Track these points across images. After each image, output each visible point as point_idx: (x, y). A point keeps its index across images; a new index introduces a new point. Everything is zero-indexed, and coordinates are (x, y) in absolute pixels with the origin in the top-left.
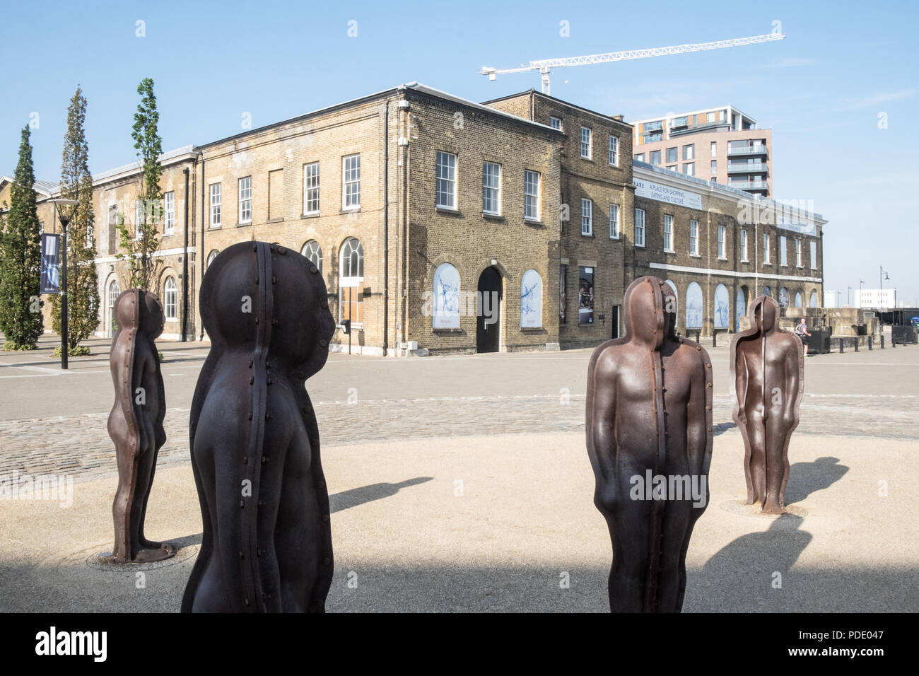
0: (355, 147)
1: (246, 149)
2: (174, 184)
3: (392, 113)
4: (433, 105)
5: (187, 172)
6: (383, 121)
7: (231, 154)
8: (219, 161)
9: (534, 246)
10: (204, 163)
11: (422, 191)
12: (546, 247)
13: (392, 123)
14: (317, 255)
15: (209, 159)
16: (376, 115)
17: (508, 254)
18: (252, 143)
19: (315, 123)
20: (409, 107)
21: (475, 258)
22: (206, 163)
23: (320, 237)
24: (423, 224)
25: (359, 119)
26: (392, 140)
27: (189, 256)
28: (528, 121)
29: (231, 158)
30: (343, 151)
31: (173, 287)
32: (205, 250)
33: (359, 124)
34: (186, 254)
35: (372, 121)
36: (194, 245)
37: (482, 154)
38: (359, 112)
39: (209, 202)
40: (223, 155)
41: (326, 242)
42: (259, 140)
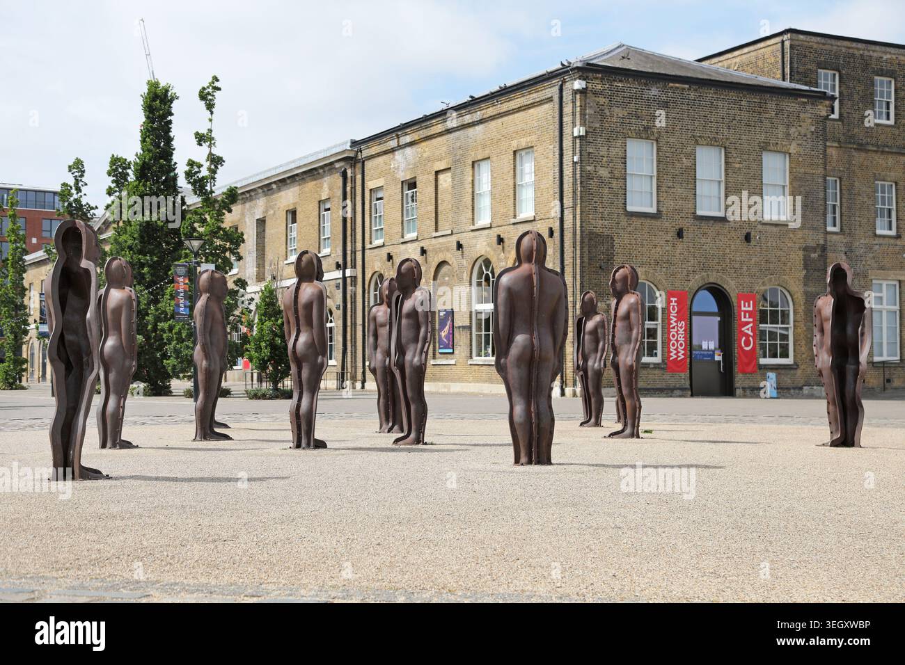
0: (529, 139)
1: (411, 144)
2: (330, 190)
3: (567, 96)
4: (620, 81)
5: (344, 175)
6: (557, 106)
7: (392, 151)
8: (381, 160)
9: (778, 253)
10: (363, 162)
11: (606, 191)
12: (801, 253)
13: (568, 109)
14: (490, 274)
15: (370, 158)
16: (550, 100)
17: (736, 266)
18: (415, 136)
19: (485, 111)
20: (587, 88)
21: (685, 273)
22: (366, 162)
23: (492, 253)
24: (607, 232)
25: (532, 105)
26: (567, 130)
27: (349, 281)
28: (779, 83)
29: (394, 155)
30: (515, 145)
31: (331, 322)
32: (366, 273)
33: (532, 111)
34: (344, 278)
35: (546, 106)
36: (354, 266)
37: (694, 136)
38: (531, 96)
39: (370, 211)
40: (385, 153)
41: (498, 259)
42: (423, 133)
